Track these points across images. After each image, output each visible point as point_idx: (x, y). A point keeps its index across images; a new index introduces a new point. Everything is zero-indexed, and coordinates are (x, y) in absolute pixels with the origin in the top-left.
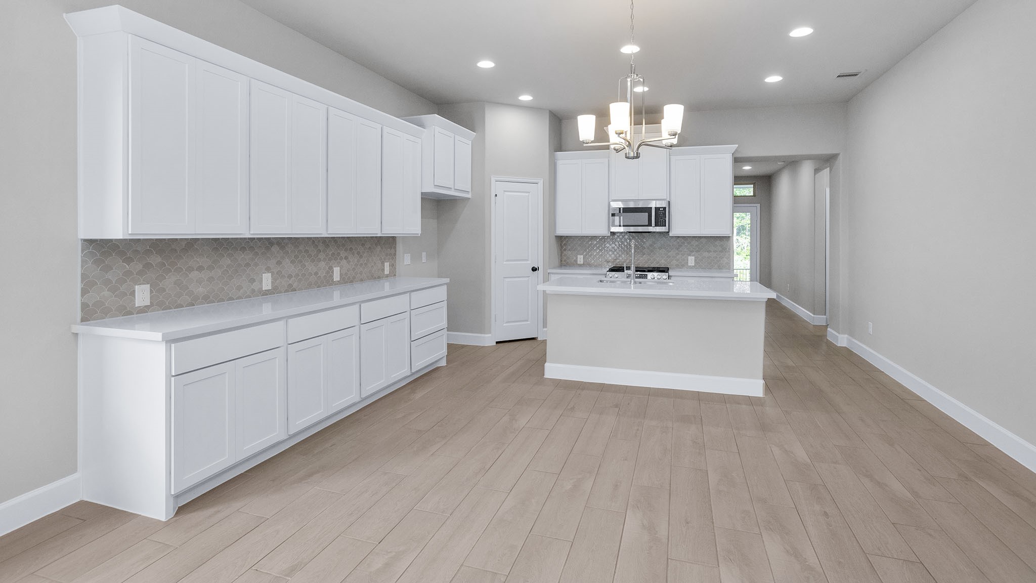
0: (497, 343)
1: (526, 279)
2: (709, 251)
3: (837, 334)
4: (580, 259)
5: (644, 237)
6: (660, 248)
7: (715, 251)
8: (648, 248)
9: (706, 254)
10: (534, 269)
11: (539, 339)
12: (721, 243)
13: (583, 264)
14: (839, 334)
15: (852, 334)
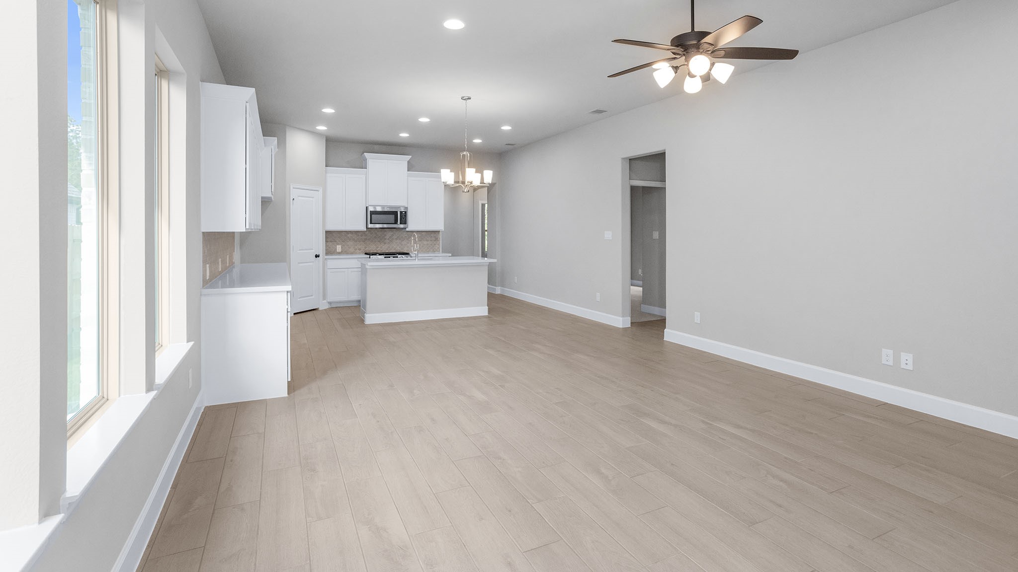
0: (295, 314)
1: (312, 264)
2: (427, 241)
3: (495, 287)
4: (339, 248)
5: (386, 231)
6: (396, 239)
7: (431, 241)
8: (388, 239)
9: (425, 243)
10: (317, 256)
11: (320, 309)
12: (435, 235)
13: (342, 252)
14: (496, 286)
15: (503, 286)
